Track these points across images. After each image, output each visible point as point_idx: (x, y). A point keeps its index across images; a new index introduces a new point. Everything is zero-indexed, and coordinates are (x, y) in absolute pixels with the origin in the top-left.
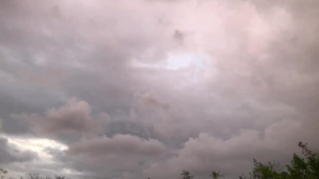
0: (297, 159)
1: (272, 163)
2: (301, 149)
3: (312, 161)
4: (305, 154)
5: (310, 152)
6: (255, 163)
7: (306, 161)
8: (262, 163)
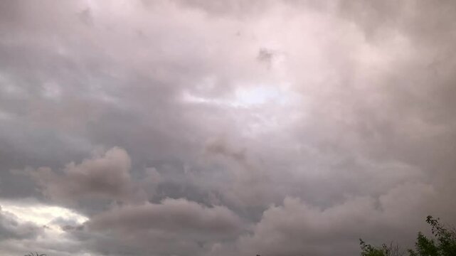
0: (422, 241)
1: (388, 246)
2: (430, 226)
3: (446, 244)
4: (436, 233)
5: (443, 231)
6: (362, 245)
7: (437, 244)
8: (372, 246)
